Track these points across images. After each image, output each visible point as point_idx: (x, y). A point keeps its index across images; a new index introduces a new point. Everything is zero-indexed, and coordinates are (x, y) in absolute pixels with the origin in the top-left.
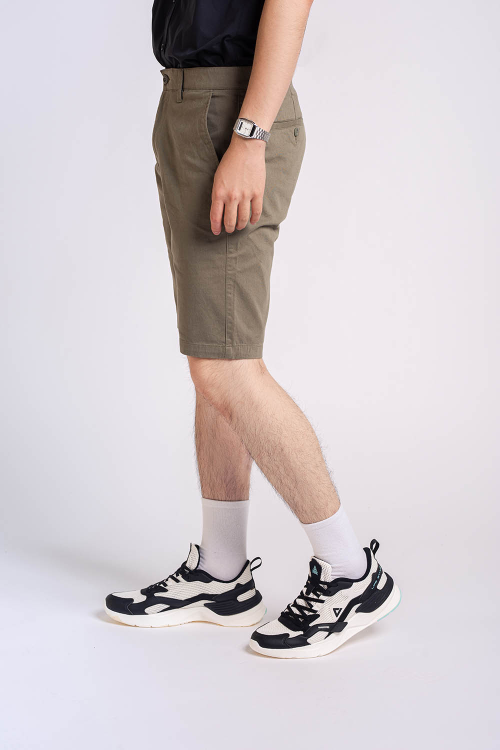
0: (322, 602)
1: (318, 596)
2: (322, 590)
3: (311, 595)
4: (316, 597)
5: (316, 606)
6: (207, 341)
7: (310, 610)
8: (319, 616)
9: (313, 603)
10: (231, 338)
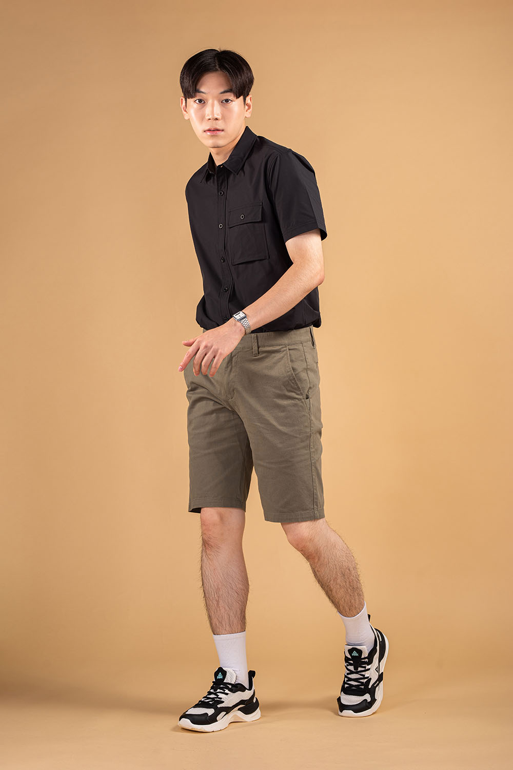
0: (369, 669)
1: (365, 667)
2: (365, 663)
3: (360, 669)
4: (364, 669)
5: (367, 674)
6: (303, 510)
7: (365, 678)
8: (371, 679)
9: (363, 673)
10: (317, 506)
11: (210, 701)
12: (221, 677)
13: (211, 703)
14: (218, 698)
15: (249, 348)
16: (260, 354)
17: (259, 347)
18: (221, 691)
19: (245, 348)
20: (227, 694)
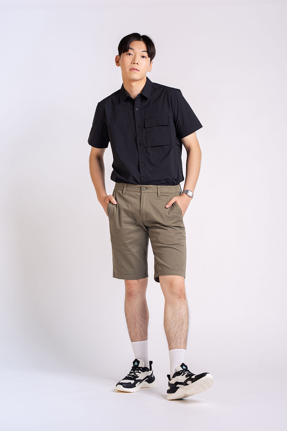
12: (137, 364)
13: (132, 377)
15: (156, 193)
16: (161, 196)
17: (161, 193)
18: (137, 371)
19: (153, 192)
20: (140, 373)
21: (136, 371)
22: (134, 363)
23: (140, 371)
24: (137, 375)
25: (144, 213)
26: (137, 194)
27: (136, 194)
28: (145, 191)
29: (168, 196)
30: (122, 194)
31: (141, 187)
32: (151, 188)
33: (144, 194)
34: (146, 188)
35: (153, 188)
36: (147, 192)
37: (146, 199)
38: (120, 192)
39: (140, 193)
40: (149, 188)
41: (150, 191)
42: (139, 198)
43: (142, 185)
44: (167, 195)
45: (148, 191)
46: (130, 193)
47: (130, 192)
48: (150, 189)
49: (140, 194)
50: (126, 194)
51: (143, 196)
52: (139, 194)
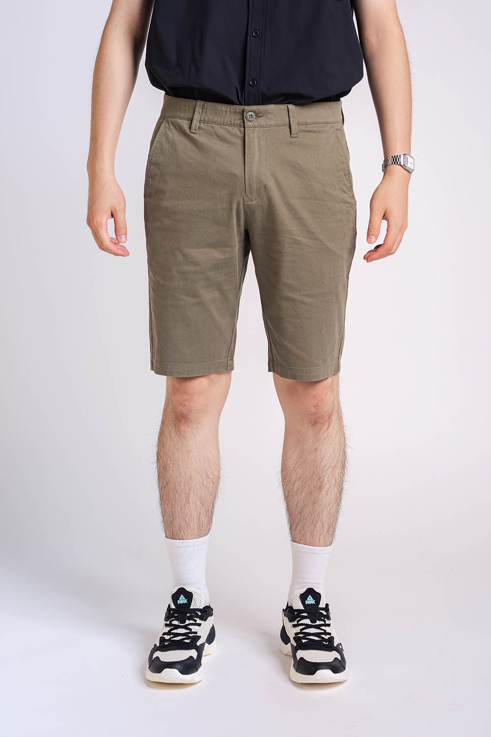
11: (185, 639)
12: (185, 601)
13: (186, 641)
14: (191, 633)
15: (283, 125)
16: (301, 134)
17: (299, 124)
18: (191, 622)
19: (277, 125)
20: (199, 625)
21: (187, 622)
22: (175, 597)
23: (198, 621)
24: (196, 633)
25: (255, 183)
26: (234, 131)
27: (229, 132)
28: (256, 124)
29: (319, 132)
30: (188, 131)
31: (243, 111)
32: (270, 113)
33: (254, 133)
34: (258, 115)
35: (276, 112)
36: (260, 126)
37: (259, 144)
38: (185, 124)
39: (242, 129)
40: (267, 112)
41: (268, 121)
42: (239, 142)
43: (246, 107)
44: (315, 129)
45: (262, 121)
46: (210, 129)
47: (212, 127)
48: (269, 116)
49: (240, 131)
50: (201, 131)
51: (252, 136)
52: (237, 131)
